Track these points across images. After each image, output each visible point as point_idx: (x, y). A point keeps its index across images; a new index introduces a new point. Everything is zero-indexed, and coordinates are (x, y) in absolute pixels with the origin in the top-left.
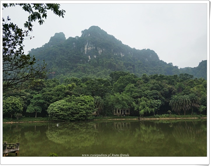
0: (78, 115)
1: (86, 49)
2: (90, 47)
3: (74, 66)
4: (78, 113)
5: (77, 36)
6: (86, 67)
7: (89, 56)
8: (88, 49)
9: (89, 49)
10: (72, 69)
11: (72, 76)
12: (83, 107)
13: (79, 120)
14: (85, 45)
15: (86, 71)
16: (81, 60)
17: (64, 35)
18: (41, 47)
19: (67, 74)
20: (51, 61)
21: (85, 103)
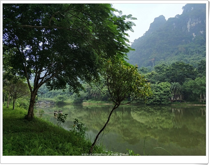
0: (152, 100)
1: (188, 26)
2: (194, 23)
3: (175, 49)
4: (152, 99)
5: (177, 15)
6: (189, 47)
7: (194, 34)
8: (191, 26)
9: (194, 24)
10: (172, 52)
11: (173, 59)
12: (157, 93)
13: (154, 104)
14: (188, 22)
15: (189, 51)
16: (183, 40)
17: (164, 17)
18: (143, 35)
19: (167, 58)
20: (151, 48)
21: (161, 89)
